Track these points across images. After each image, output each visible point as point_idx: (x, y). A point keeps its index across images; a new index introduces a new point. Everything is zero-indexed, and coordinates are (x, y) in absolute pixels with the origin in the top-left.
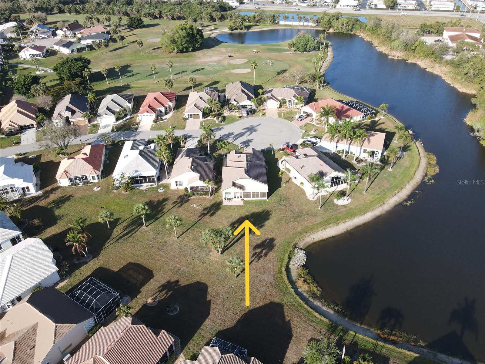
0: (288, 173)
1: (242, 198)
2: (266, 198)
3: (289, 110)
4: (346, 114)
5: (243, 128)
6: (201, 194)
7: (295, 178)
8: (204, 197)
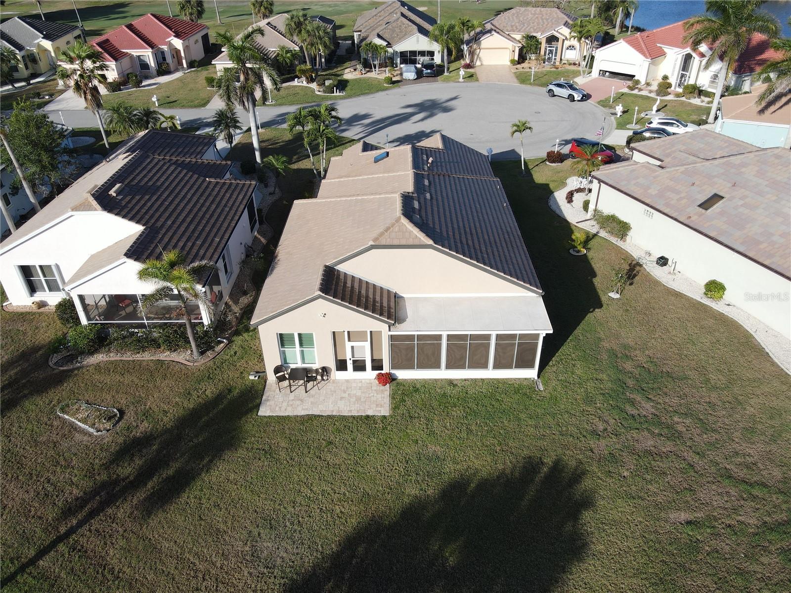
0: (614, 240)
1: (386, 369)
2: (531, 373)
3: (547, 67)
4: (763, 56)
5: (403, 105)
6: (148, 343)
7: (663, 261)
8: (165, 356)
